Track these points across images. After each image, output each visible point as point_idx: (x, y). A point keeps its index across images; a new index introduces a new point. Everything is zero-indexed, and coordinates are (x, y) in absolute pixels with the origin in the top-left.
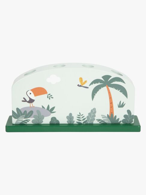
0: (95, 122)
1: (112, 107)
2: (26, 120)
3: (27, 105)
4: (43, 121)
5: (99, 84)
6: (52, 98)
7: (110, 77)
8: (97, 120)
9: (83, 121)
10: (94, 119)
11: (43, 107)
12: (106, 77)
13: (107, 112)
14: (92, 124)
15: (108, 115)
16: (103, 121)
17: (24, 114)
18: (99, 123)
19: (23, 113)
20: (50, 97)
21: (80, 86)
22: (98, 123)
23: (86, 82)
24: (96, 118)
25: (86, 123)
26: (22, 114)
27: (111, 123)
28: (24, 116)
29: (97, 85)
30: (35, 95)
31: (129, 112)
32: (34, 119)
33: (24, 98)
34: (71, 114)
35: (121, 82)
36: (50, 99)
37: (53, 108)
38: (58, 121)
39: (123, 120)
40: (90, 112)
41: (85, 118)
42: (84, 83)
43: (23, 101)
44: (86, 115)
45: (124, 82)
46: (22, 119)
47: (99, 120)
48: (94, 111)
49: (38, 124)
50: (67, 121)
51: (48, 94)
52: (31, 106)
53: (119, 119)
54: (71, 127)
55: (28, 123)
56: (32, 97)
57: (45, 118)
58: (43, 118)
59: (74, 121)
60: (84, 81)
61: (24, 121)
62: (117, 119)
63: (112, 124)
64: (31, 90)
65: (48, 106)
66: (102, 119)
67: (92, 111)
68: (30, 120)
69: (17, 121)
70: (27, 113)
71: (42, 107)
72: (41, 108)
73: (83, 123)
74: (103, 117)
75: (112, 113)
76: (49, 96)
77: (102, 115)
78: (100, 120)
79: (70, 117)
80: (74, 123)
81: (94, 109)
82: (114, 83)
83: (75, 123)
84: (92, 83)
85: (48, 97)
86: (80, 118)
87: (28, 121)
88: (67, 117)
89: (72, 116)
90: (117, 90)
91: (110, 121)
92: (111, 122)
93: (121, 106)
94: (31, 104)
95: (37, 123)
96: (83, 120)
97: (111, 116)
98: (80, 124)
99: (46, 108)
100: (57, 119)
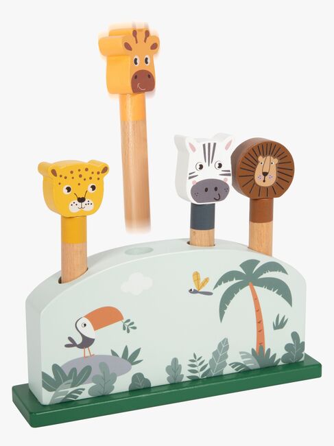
0: (228, 370)
1: (260, 331)
2: (76, 391)
3: (77, 353)
5: (235, 281)
6: (135, 328)
7: (259, 262)
8: (230, 365)
9: (202, 373)
10: (225, 364)
11: (114, 353)
12: (249, 265)
14: (220, 377)
15: (253, 350)
16: (242, 365)
17: (70, 377)
18: (235, 371)
19: (67, 374)
20: (129, 327)
21: (195, 292)
22: (233, 371)
23: (207, 280)
24: (229, 361)
25: (209, 375)
26: (66, 378)
27: (259, 367)
28: (71, 381)
29: (230, 284)
30: (96, 328)
31: (295, 336)
32: (93, 384)
33: (70, 339)
34: (175, 361)
35: (280, 271)
36: (128, 331)
37: (137, 352)
38: (147, 381)
39: (283, 356)
40: (215, 348)
41: (205, 366)
42: (203, 285)
43: (67, 346)
44: (207, 357)
45: (284, 271)
46: (66, 390)
47: (234, 365)
48: (224, 346)
49: (103, 396)
50: (168, 379)
51: (124, 321)
52: (86, 355)
53: (275, 355)
55: (80, 397)
56: (89, 332)
57: (118, 378)
58: (114, 380)
59: (183, 375)
60: (202, 280)
61: (70, 395)
62: (271, 355)
63: (260, 369)
64: (87, 317)
65: (126, 350)
66: (242, 361)
67: (220, 346)
68: (83, 389)
69: (54, 396)
70: (78, 372)
71: (111, 355)
73: (203, 376)
74: (243, 357)
75: (261, 344)
76: (127, 324)
77: (241, 353)
78: (237, 364)
79: (174, 367)
80: (183, 380)
81: (225, 341)
82: (264, 276)
83: (185, 379)
84: (219, 283)
85: (124, 329)
86: (194, 366)
87: (80, 393)
88: (168, 369)
89: (179, 363)
90: (271, 290)
91: (257, 363)
92: (260, 365)
93: (279, 325)
94: (87, 349)
95: (99, 395)
96: (202, 370)
97: (260, 351)
98: (194, 380)
99: (120, 355)
100: (146, 376)
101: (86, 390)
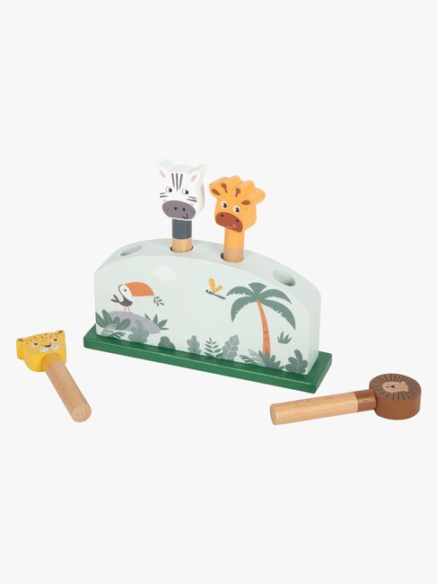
0: (237, 359)
1: (266, 339)
2: (119, 333)
3: (120, 308)
4: (146, 341)
5: (244, 295)
6: (163, 304)
7: (265, 287)
8: (240, 356)
9: (216, 354)
10: (236, 355)
11: (147, 316)
12: (257, 287)
13: (259, 347)
14: (231, 363)
15: (260, 352)
16: (250, 360)
17: (114, 322)
19: (113, 320)
20: (158, 302)
21: (211, 293)
22: (243, 361)
23: (220, 287)
24: (239, 353)
25: (222, 358)
26: (111, 322)
27: (264, 366)
28: (116, 325)
29: (240, 296)
30: (133, 295)
31: (297, 353)
32: (131, 333)
33: (115, 296)
34: (194, 338)
35: (284, 299)
36: (158, 305)
37: (164, 322)
38: (172, 345)
40: (228, 340)
41: (220, 350)
42: (217, 290)
43: (113, 300)
44: (221, 345)
45: (288, 300)
46: (111, 330)
47: (244, 357)
48: (234, 341)
49: (139, 343)
50: (189, 349)
53: (279, 362)
54: (194, 359)
55: (122, 338)
56: (129, 296)
57: (150, 335)
58: (147, 336)
59: (200, 351)
60: (216, 286)
61: (115, 334)
62: (276, 361)
63: (266, 368)
65: (156, 318)
66: (250, 357)
67: (231, 338)
69: (103, 332)
70: (121, 321)
71: (145, 317)
72: (143, 318)
73: (218, 356)
74: (251, 354)
75: (267, 349)
76: (157, 299)
77: (249, 350)
78: (246, 358)
79: (193, 342)
81: (236, 337)
82: (270, 298)
83: (202, 354)
84: (231, 292)
85: (155, 301)
86: (210, 347)
87: (122, 336)
88: (189, 342)
89: (197, 341)
90: (276, 311)
91: (263, 363)
93: (284, 340)
94: (127, 307)
95: (137, 342)
96: (216, 351)
97: (265, 354)
98: (210, 358)
99: (152, 320)
100: (171, 341)
101: (126, 335)
